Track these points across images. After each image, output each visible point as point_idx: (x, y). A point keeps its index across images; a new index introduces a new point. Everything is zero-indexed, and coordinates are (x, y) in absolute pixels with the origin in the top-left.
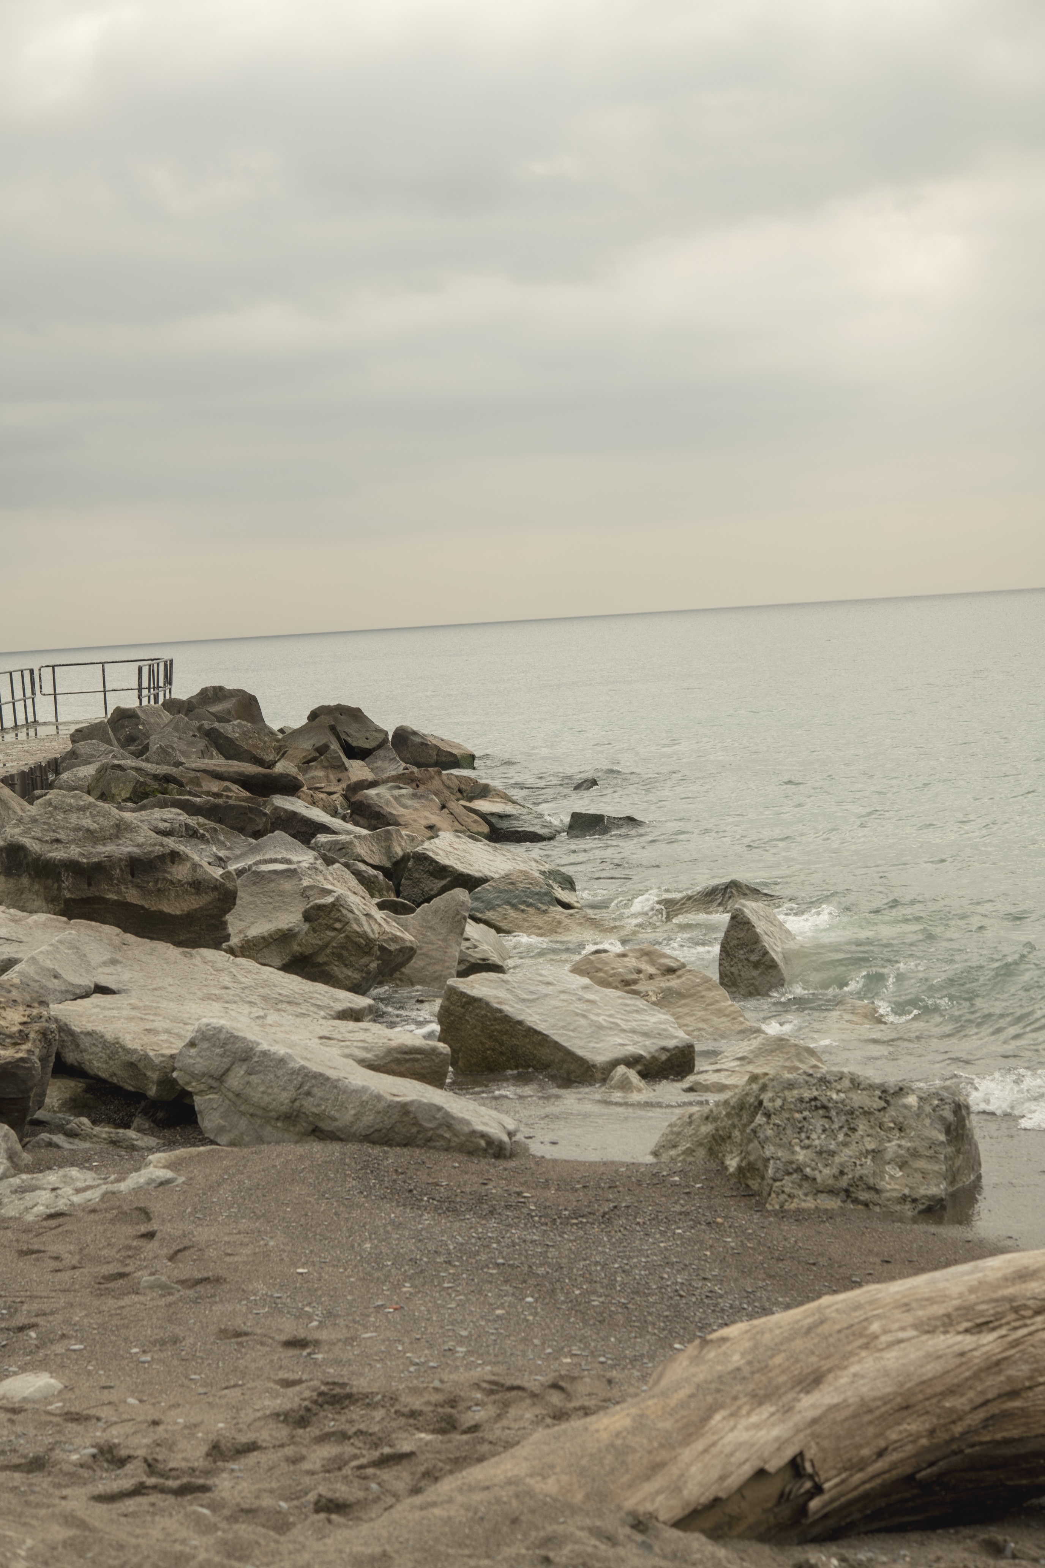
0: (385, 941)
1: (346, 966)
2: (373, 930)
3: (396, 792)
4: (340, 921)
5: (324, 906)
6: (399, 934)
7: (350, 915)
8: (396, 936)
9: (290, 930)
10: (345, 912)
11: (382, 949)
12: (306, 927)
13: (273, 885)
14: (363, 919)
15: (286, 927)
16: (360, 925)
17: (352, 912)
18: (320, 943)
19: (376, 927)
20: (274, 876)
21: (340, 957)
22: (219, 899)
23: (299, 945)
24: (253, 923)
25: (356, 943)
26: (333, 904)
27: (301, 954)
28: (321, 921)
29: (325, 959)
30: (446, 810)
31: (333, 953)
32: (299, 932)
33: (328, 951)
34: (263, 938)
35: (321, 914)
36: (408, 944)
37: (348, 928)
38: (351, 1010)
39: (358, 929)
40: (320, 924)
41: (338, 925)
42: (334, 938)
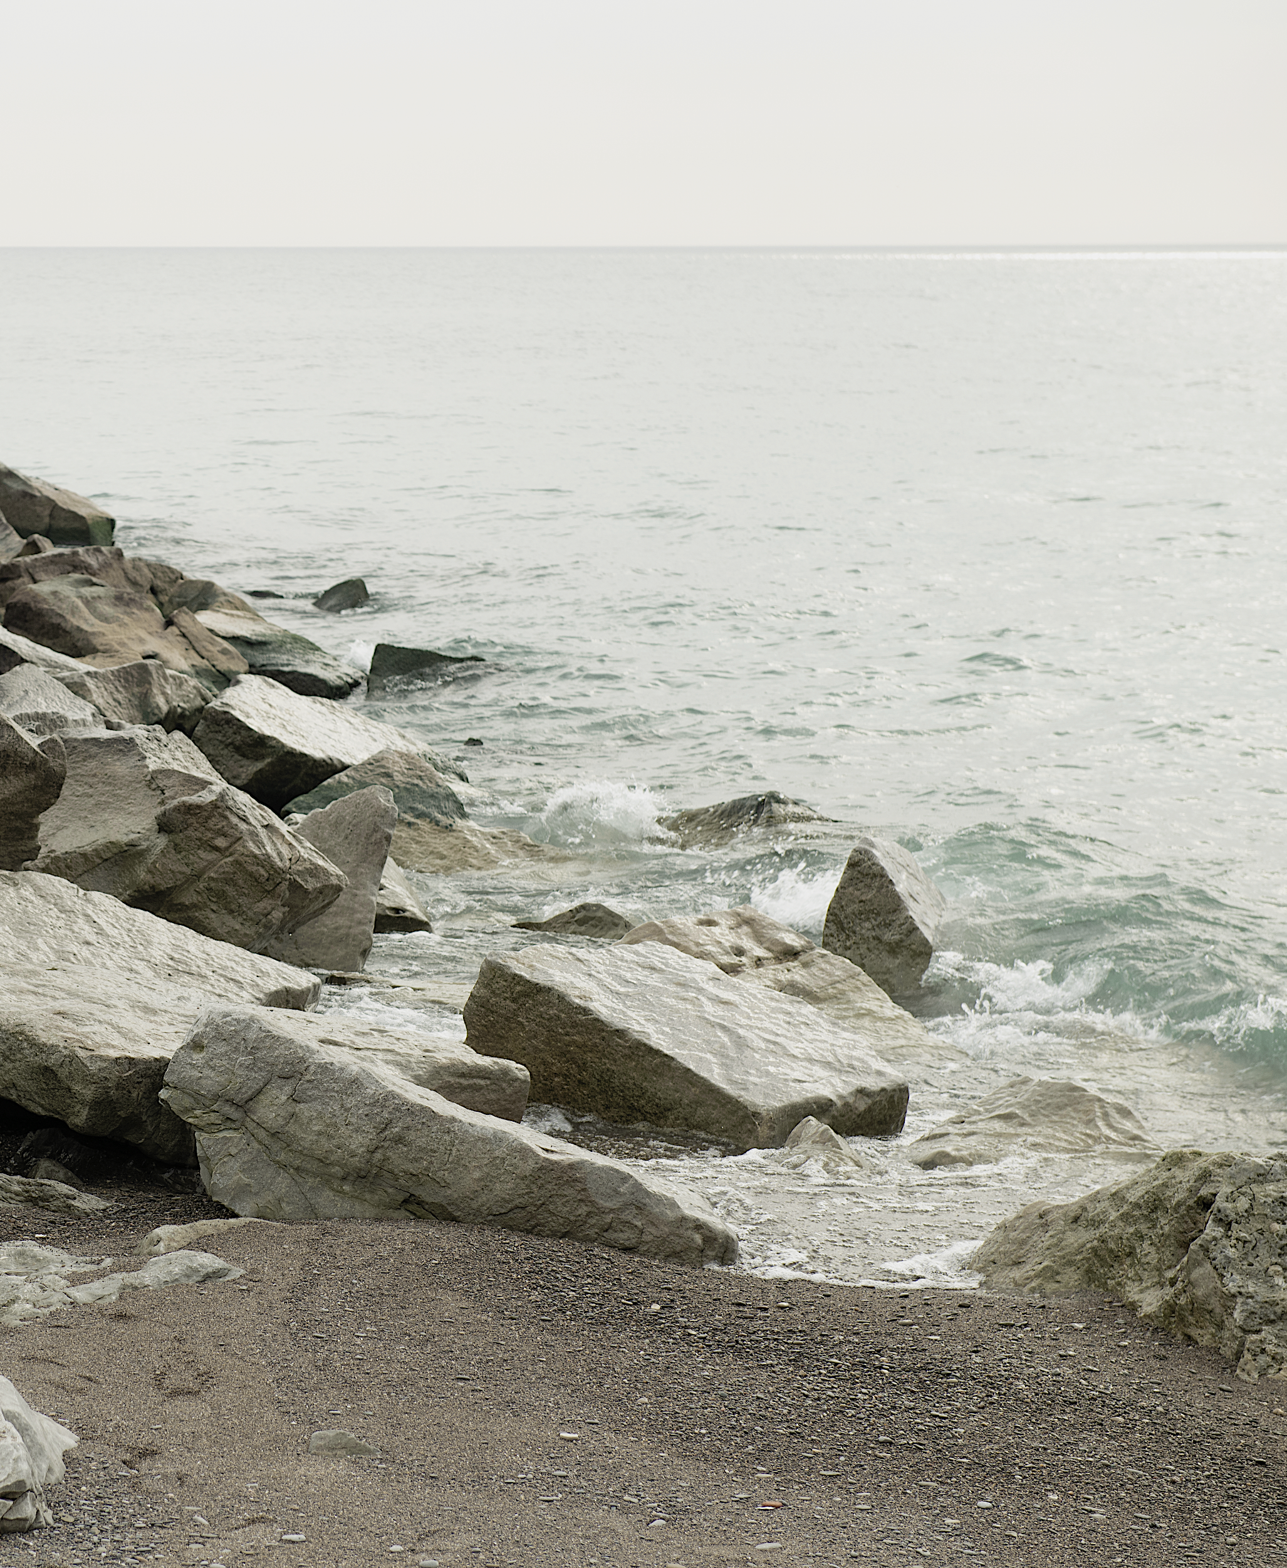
0: (299, 873)
1: (231, 912)
2: (279, 854)
3: (87, 591)
4: (225, 835)
5: (199, 807)
6: (321, 862)
7: (243, 826)
8: (317, 867)
9: (132, 845)
10: (235, 820)
11: (294, 886)
12: (162, 841)
13: (93, 764)
14: (263, 834)
15: (125, 839)
16: (260, 844)
17: (244, 820)
18: (188, 871)
19: (286, 852)
20: (94, 750)
21: (221, 896)
22: (35, 787)
23: (150, 871)
24: (59, 829)
25: (251, 874)
26: (214, 805)
27: (153, 887)
28: (190, 832)
29: (195, 898)
30: (173, 629)
31: (209, 889)
32: (148, 850)
33: (201, 885)
34: (84, 855)
35: (193, 820)
36: (335, 881)
37: (238, 847)
38: (287, 991)
39: (257, 852)
40: (188, 838)
41: (221, 842)
42: (212, 864)
